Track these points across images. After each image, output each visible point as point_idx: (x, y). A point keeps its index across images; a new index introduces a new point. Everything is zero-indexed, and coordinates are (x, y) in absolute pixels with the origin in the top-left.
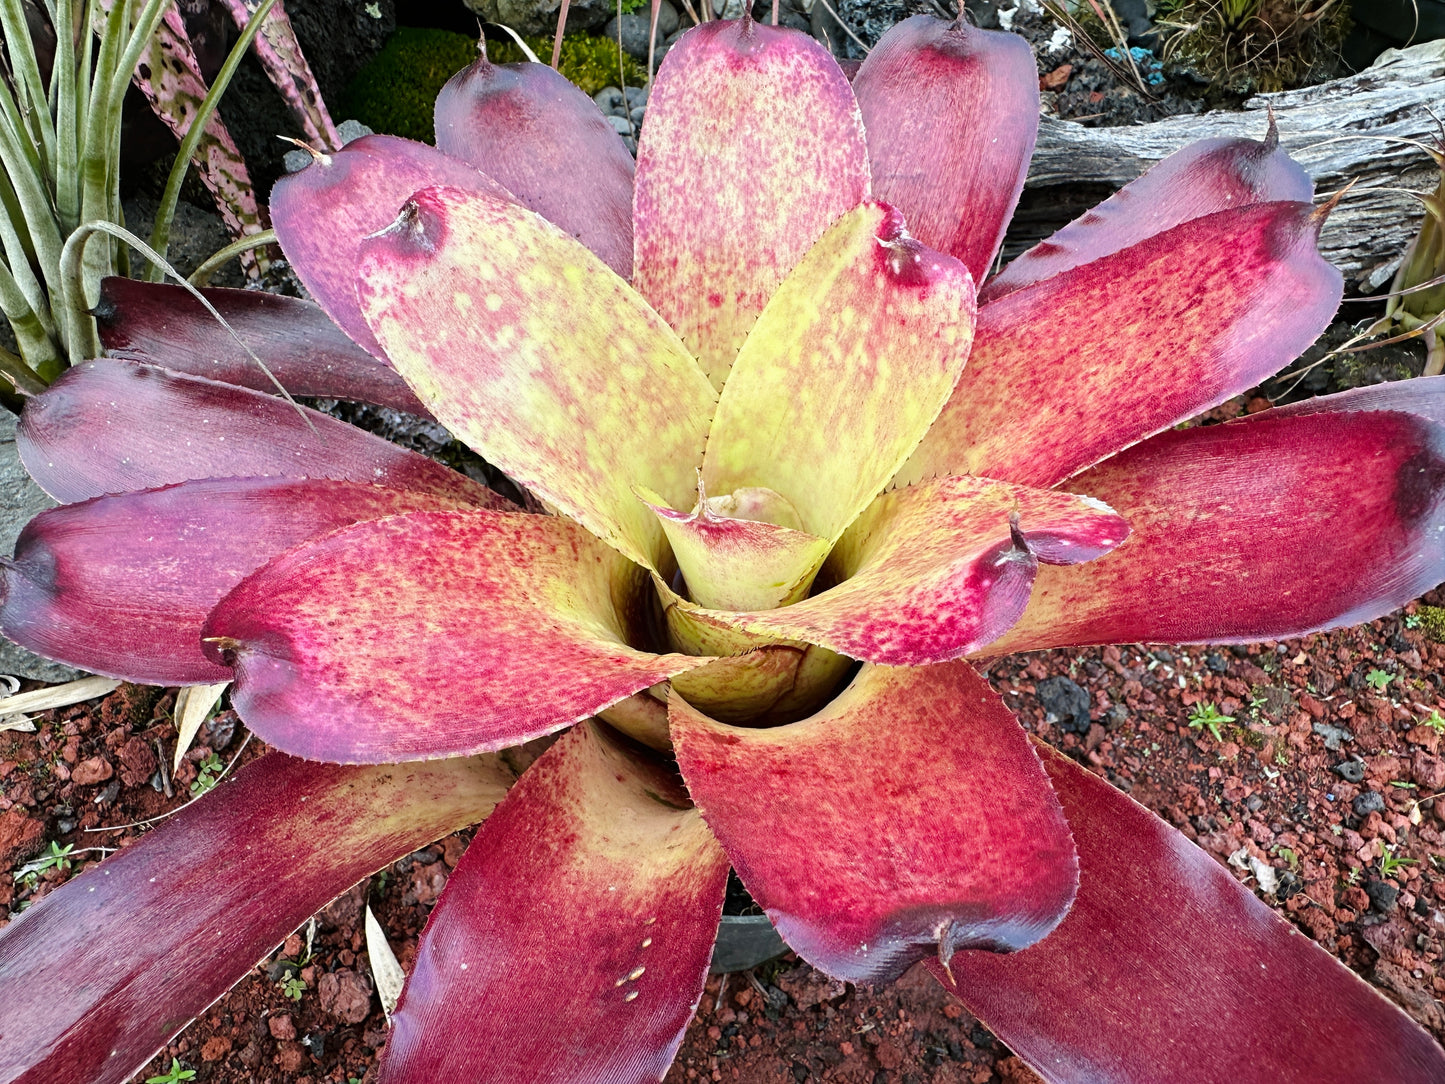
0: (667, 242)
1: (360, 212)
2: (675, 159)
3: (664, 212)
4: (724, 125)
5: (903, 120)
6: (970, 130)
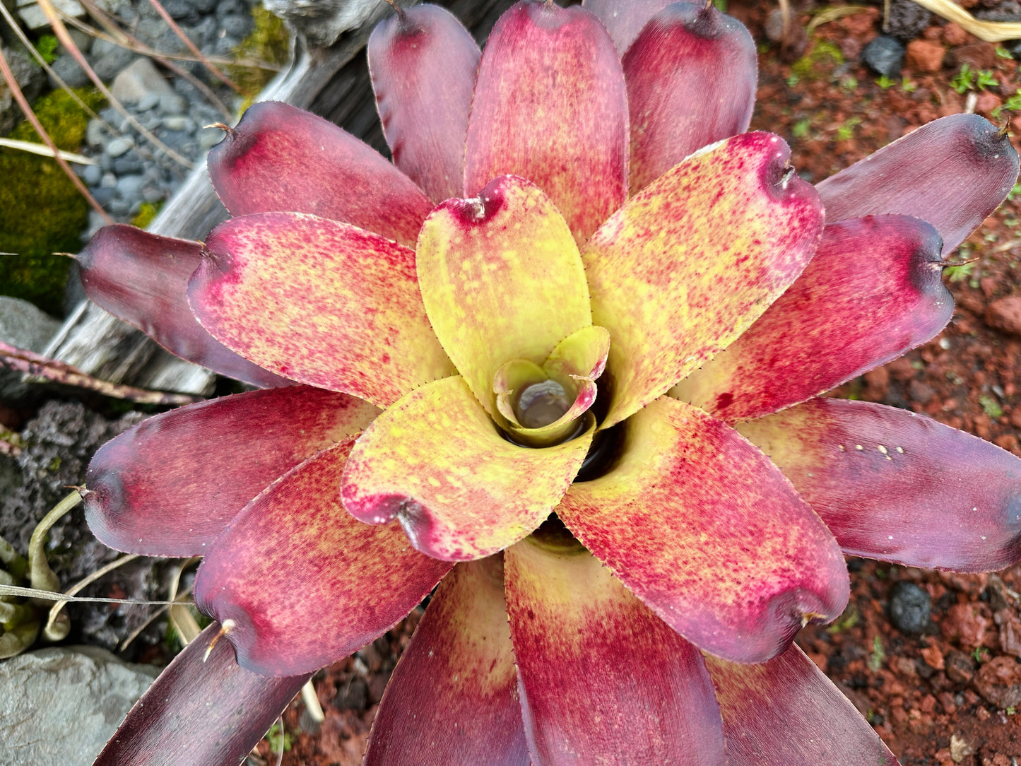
0: (349, 374)
1: (274, 605)
2: (287, 349)
3: (328, 368)
4: (271, 306)
5: (273, 199)
6: (305, 161)
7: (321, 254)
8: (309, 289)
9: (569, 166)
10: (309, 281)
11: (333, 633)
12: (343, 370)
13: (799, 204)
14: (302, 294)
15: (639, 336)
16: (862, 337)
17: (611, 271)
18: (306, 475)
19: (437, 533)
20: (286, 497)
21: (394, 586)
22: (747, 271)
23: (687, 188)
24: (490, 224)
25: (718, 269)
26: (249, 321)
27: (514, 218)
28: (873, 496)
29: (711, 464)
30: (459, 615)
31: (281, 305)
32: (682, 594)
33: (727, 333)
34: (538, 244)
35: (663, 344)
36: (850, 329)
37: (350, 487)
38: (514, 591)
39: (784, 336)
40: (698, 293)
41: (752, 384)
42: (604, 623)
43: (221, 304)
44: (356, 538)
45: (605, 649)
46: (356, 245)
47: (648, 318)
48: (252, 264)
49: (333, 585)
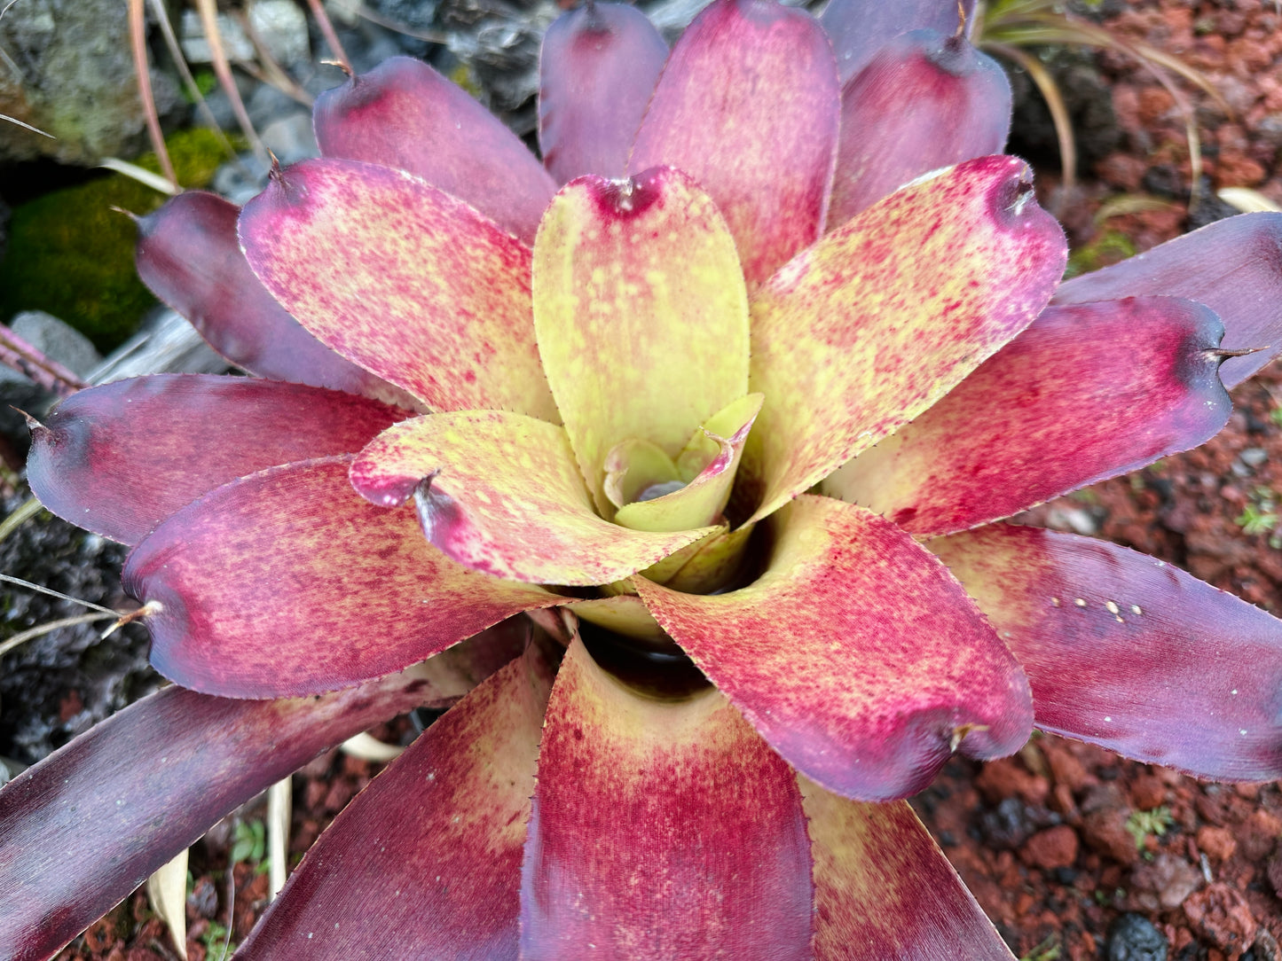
0: (415, 372)
1: (226, 609)
6: (434, 136)
7: (421, 226)
8: (393, 262)
9: (755, 195)
10: (396, 252)
11: (292, 664)
12: (409, 366)
13: (1034, 238)
14: (382, 265)
15: (806, 414)
16: (1100, 440)
17: (784, 328)
18: (323, 474)
19: (464, 533)
20: (287, 490)
21: (396, 634)
22: (957, 321)
23: (897, 222)
24: (637, 223)
25: (920, 322)
26: (305, 270)
27: (670, 225)
28: (1091, 667)
29: (867, 571)
30: (485, 743)
31: (352, 267)
32: (787, 699)
33: (918, 400)
34: (695, 270)
35: (833, 423)
36: (1086, 432)
37: (366, 463)
38: (563, 700)
39: (997, 438)
40: (889, 353)
41: (944, 496)
42: (678, 770)
43: (277, 239)
44: (366, 570)
45: (669, 800)
46: (466, 228)
47: (820, 389)
48: (330, 208)
49: (314, 611)
